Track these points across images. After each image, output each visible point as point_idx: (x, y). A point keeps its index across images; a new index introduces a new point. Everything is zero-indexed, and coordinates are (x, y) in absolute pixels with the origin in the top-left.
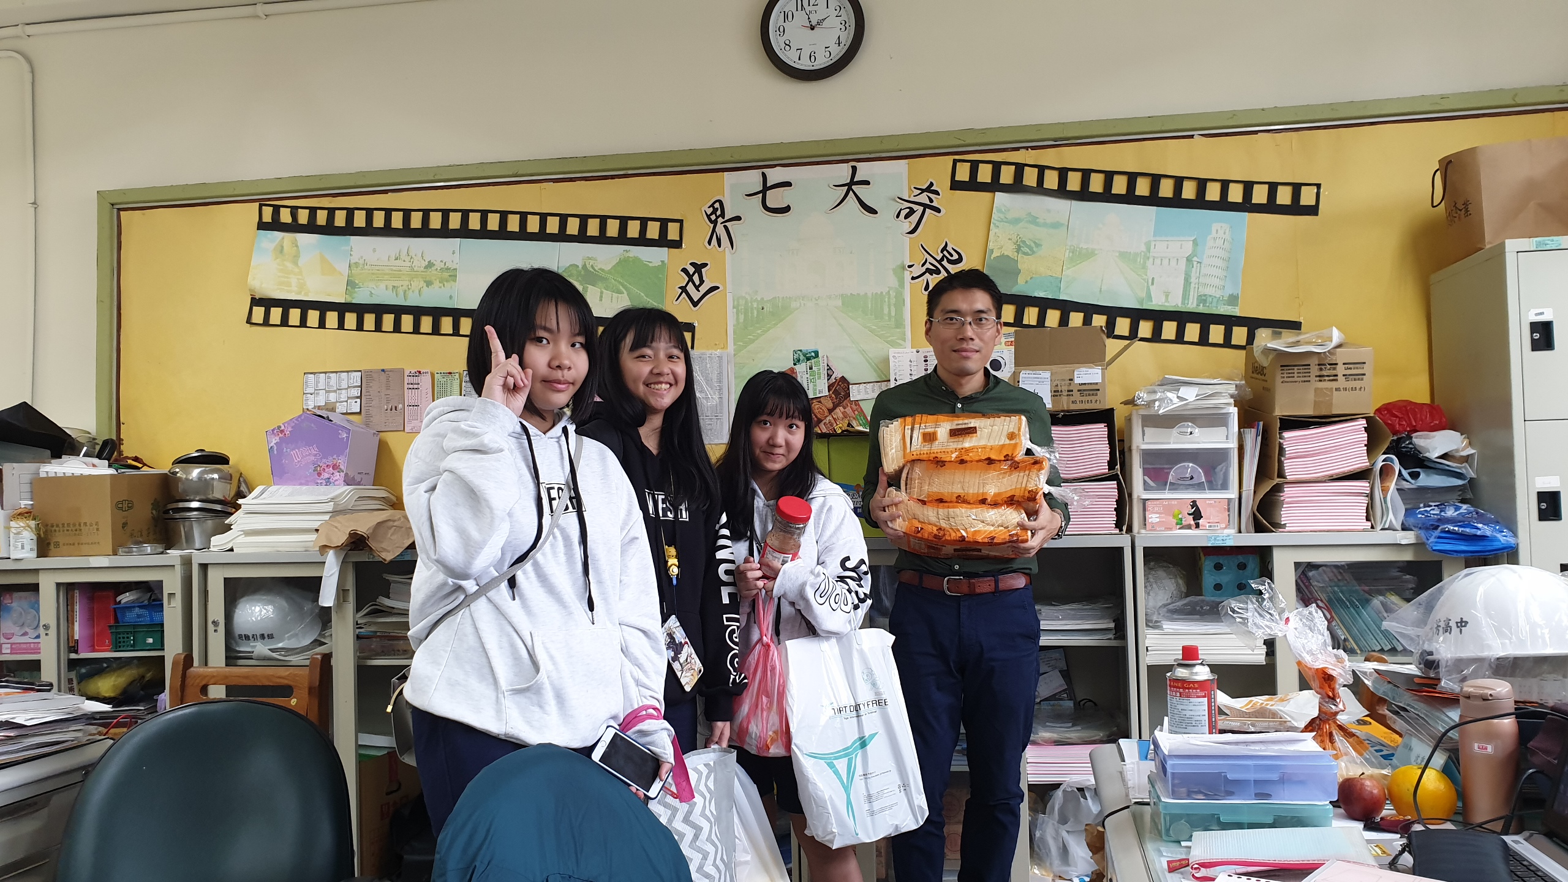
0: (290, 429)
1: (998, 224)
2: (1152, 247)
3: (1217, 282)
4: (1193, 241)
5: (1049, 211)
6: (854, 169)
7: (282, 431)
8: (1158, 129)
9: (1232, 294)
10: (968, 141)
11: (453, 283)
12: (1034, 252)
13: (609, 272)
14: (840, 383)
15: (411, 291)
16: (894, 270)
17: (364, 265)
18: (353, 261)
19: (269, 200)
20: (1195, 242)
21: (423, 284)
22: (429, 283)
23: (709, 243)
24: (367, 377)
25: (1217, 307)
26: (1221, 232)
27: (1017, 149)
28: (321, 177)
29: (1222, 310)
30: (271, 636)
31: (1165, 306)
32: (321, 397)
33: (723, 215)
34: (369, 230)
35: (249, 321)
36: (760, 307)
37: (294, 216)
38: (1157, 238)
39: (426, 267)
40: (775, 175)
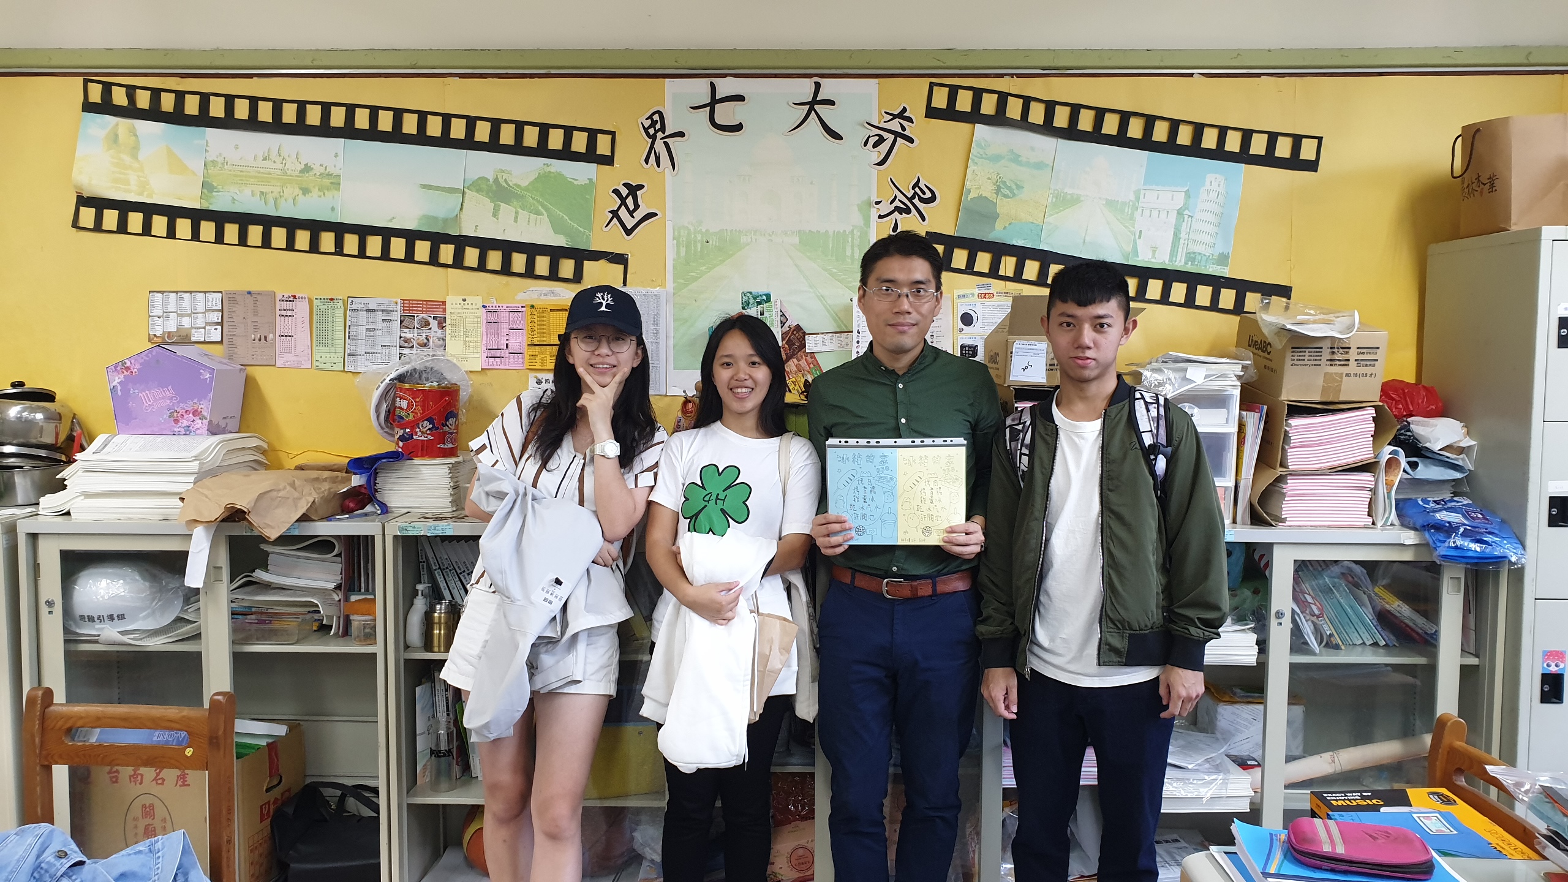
0: (138, 366)
1: (976, 160)
2: (1142, 196)
3: (1207, 239)
4: (1185, 192)
5: (1032, 149)
6: (818, 86)
7: (128, 369)
8: (1156, 64)
9: (1223, 253)
10: (948, 64)
11: (336, 192)
12: (1014, 195)
13: (526, 189)
14: (795, 332)
15: (283, 199)
16: (858, 205)
17: (223, 164)
18: (209, 159)
19: (97, 75)
20: (1187, 194)
21: (297, 191)
22: (305, 191)
23: (647, 161)
24: (230, 300)
25: (1206, 266)
26: (1215, 184)
27: (1002, 76)
28: (166, 52)
29: (1211, 270)
30: (121, 617)
31: (1151, 262)
32: (172, 322)
33: (663, 129)
34: (228, 122)
35: (75, 224)
36: (705, 240)
37: (131, 96)
38: (1146, 187)
39: (302, 171)
40: (726, 87)
